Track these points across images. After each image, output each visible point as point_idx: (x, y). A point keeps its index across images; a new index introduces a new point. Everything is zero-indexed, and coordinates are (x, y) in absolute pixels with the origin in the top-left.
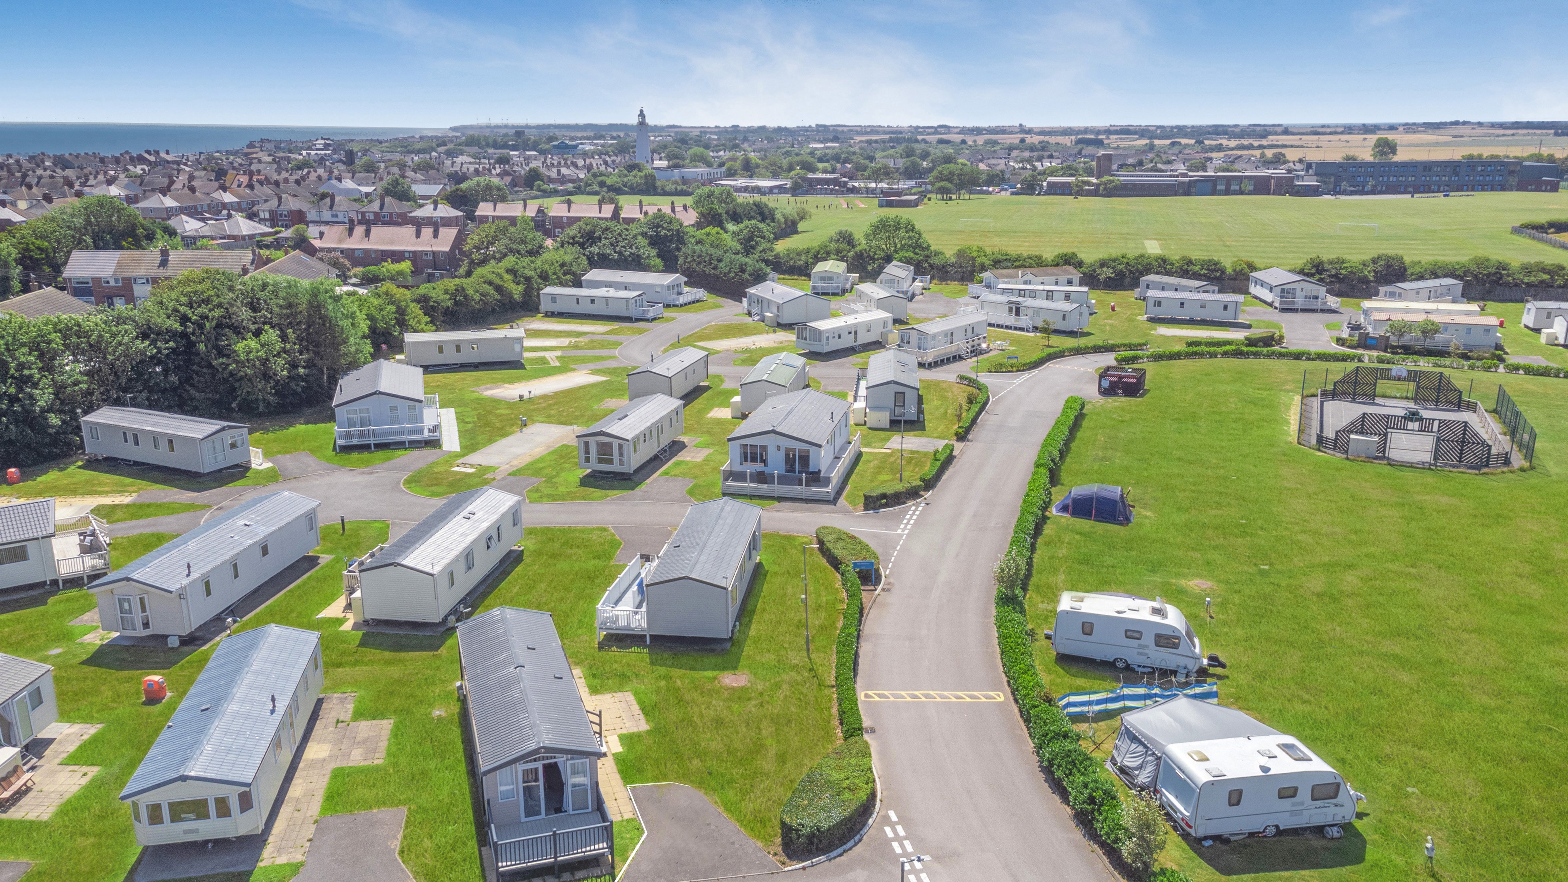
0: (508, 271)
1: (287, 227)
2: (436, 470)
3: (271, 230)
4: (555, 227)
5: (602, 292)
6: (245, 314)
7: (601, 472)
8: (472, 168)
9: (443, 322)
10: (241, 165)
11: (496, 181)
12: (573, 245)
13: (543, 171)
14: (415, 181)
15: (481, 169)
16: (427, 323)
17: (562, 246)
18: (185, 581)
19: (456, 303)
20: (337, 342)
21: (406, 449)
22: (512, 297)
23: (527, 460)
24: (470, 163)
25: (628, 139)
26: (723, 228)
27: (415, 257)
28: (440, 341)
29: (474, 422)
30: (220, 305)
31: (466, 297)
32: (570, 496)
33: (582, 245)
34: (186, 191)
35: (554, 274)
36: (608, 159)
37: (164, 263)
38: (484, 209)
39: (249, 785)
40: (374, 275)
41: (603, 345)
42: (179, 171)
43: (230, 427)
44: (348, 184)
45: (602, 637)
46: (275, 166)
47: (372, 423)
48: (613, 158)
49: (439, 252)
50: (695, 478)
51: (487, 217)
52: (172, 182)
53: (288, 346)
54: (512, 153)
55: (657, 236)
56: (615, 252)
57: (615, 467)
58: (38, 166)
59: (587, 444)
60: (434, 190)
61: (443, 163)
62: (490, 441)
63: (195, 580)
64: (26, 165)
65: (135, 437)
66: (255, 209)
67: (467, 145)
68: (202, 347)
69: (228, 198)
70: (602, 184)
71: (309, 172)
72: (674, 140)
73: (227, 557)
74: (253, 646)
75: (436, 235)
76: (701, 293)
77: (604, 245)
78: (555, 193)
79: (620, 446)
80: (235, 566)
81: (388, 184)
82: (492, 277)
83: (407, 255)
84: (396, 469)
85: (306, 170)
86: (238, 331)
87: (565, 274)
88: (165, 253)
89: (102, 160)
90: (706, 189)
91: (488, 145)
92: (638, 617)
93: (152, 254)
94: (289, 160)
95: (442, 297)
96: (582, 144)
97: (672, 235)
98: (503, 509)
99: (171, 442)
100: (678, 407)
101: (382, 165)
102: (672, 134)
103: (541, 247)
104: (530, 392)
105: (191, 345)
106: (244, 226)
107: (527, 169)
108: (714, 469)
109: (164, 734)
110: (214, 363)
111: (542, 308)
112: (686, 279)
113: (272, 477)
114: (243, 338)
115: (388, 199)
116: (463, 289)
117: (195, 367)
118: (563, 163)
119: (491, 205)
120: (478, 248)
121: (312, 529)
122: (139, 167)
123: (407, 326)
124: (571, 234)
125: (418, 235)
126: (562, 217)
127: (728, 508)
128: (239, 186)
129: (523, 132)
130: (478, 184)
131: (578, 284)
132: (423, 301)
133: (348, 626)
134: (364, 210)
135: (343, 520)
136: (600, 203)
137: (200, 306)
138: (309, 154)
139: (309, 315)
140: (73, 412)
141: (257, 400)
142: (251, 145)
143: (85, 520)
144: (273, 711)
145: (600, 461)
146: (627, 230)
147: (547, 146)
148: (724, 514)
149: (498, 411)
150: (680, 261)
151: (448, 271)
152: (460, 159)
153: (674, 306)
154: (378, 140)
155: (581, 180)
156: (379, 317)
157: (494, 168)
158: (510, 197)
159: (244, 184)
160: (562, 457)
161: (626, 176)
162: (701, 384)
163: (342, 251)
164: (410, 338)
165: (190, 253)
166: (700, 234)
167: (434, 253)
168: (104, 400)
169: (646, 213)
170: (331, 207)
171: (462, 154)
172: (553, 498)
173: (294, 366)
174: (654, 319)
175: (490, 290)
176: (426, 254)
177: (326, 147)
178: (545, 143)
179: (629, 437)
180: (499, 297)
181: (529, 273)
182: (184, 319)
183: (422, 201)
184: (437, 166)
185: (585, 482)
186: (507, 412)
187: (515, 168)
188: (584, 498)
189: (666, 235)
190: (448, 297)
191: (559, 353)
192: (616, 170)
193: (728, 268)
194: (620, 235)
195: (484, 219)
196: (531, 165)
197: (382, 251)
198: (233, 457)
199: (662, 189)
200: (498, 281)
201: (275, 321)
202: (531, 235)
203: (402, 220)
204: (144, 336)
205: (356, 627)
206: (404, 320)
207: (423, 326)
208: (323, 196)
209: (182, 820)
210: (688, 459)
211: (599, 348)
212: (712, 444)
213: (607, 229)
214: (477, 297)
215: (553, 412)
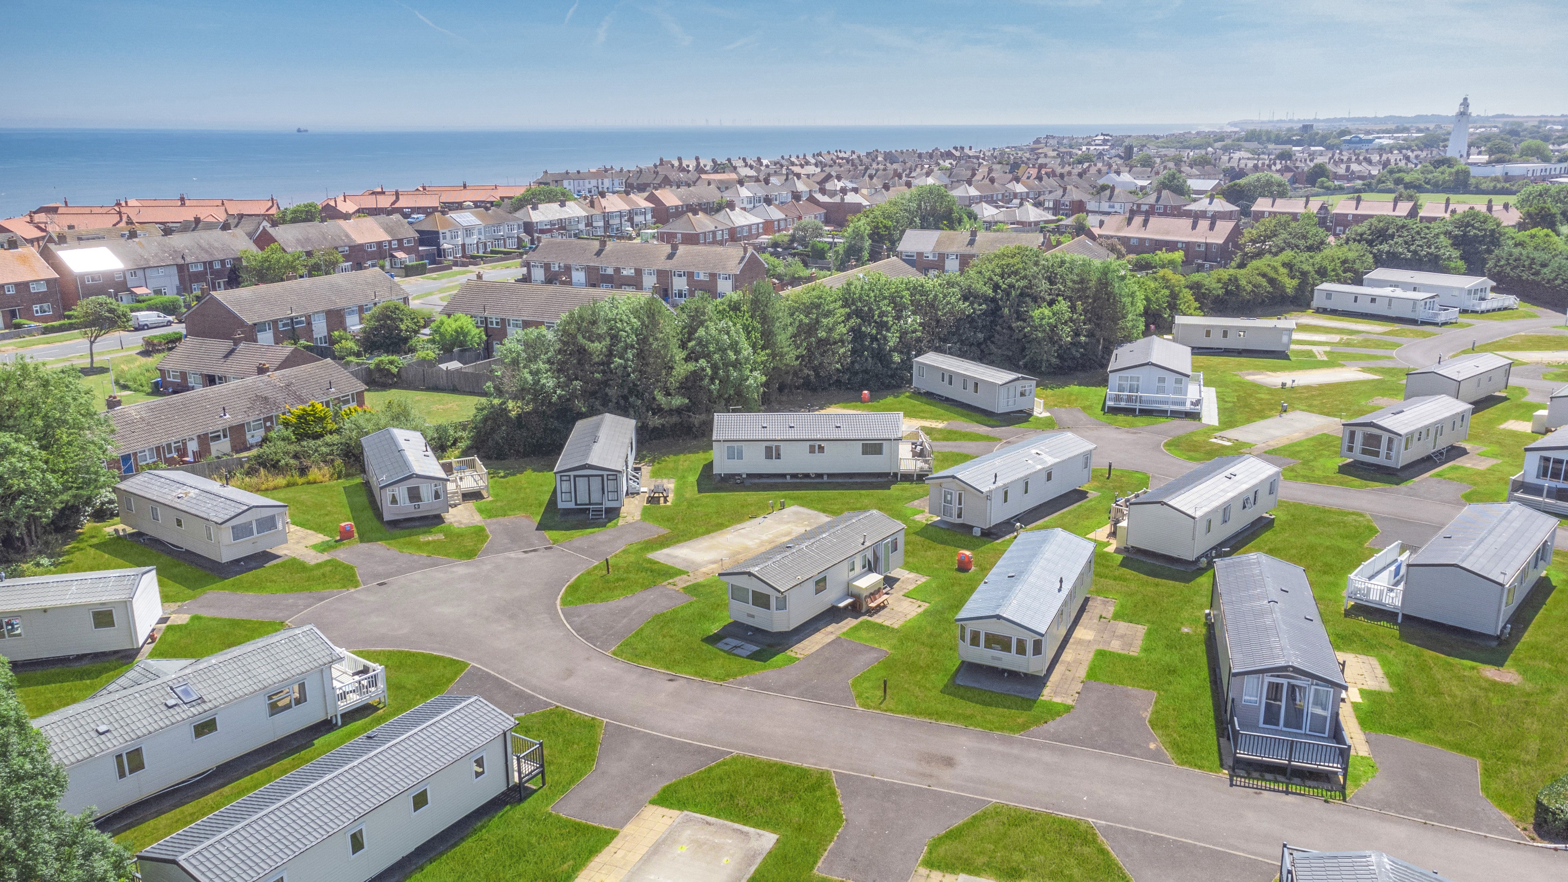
0: (1284, 265)
1: (1068, 216)
2: (1195, 439)
3: (1054, 218)
4: (1337, 225)
5: (1387, 291)
6: (1044, 285)
7: (1362, 463)
8: (1250, 164)
9: (1211, 309)
10: (1029, 159)
11: (1277, 177)
12: (1359, 242)
13: (1330, 167)
14: (1190, 176)
15: (1260, 165)
16: (1196, 309)
17: (1347, 243)
18: (993, 487)
19: (1227, 292)
20: (1117, 316)
21: (1167, 417)
22: (1284, 291)
23: (1285, 442)
24: (1249, 159)
25: (1439, 132)
26: (1554, 231)
27: (1188, 247)
28: (1209, 326)
29: (1233, 402)
30: (1025, 277)
31: (1238, 287)
32: (1327, 480)
33: (1370, 243)
34: (987, 181)
35: (1333, 270)
36: (1409, 153)
37: (971, 242)
38: (1262, 205)
39: (1042, 635)
40: (1147, 263)
41: (1378, 345)
42: (980, 164)
43: (1024, 378)
44: (1126, 177)
45: (1349, 607)
46: (1059, 160)
47: (1140, 390)
48: (1416, 153)
49: (1213, 244)
50: (1475, 484)
51: (1263, 213)
52: (974, 175)
53: (1075, 316)
54: (1294, 148)
55: (1465, 235)
56: (1409, 251)
57: (1381, 460)
58: (873, 160)
59: (1352, 434)
60: (1209, 184)
61: (1220, 159)
62: (1249, 420)
63: (999, 487)
64: (865, 160)
65: (951, 377)
66: (1041, 198)
67: (1246, 140)
68: (1006, 311)
69: (1020, 188)
70: (1398, 181)
71: (1090, 166)
72: (1501, 132)
73: (1022, 475)
74: (1044, 541)
75: (1212, 227)
76: (1510, 300)
77: (1396, 243)
78: (1340, 190)
79: (1390, 441)
80: (1027, 483)
81: (1165, 178)
82: (1268, 270)
83: (1180, 245)
84: (1159, 433)
85: (1086, 165)
86: (1036, 300)
87: (1345, 272)
88: (974, 234)
89: (920, 156)
90: (1539, 187)
91: (1269, 140)
92: (1392, 594)
93: (962, 235)
94: (1071, 155)
95: (1214, 285)
96: (1379, 138)
97: (1484, 236)
98: (1263, 476)
99: (976, 384)
100: (1465, 411)
101: (1158, 160)
102: (1500, 125)
103: (1322, 243)
104: (1294, 381)
105: (998, 308)
106: (1033, 214)
107: (1312, 165)
108: (1500, 479)
109: (982, 587)
110: (1014, 325)
111: (1315, 304)
112: (1494, 284)
113: (1051, 425)
114: (1039, 306)
115: (1165, 193)
116: (1236, 279)
117: (998, 328)
118: (1354, 158)
119: (1270, 201)
120: (1254, 242)
121: (1086, 467)
122: (948, 161)
123: (1177, 309)
124: (1360, 230)
125: (1194, 227)
126: (1347, 215)
127: (1516, 513)
128: (1028, 178)
129: (1312, 126)
130: (1258, 180)
131: (1358, 281)
132: (1195, 287)
133: (1111, 549)
134: (1140, 202)
135: (1110, 466)
136: (1396, 201)
137: (1009, 276)
138: (1088, 149)
139: (1097, 291)
140: (908, 353)
141: (1042, 360)
142: (1037, 141)
143: (916, 434)
144: (1060, 590)
145: (1364, 451)
146: (1428, 228)
147: (1337, 141)
148: (1509, 517)
149: (1258, 396)
150: (1490, 264)
151: (1219, 263)
152: (1237, 155)
153: (1473, 312)
154: (1154, 136)
155: (1373, 177)
156: (1154, 299)
157: (1275, 164)
158: (1290, 194)
159: (1034, 176)
160: (1321, 444)
161: (1432, 172)
162: (1497, 394)
163: (1119, 238)
164: (1179, 320)
165: (991, 235)
166: (1523, 235)
167: (1207, 244)
168: (930, 348)
169: (1454, 212)
170: (1110, 198)
171: (1239, 150)
172: (1308, 479)
173: (1077, 334)
174: (1445, 324)
175: (1264, 282)
176: (1199, 246)
177: (1105, 142)
178: (1335, 137)
179: (1402, 432)
180: (1271, 290)
181: (1306, 267)
182: (996, 287)
183: (1194, 196)
184: (1213, 161)
185: (1344, 470)
186: (1267, 397)
187: (1298, 164)
188: (1341, 484)
189: (1476, 236)
190: (1220, 285)
191: (1328, 349)
192: (1419, 166)
193: (1554, 275)
194: (1418, 233)
195: (1260, 215)
196: (1315, 161)
197: (1157, 240)
198: (1021, 404)
199: (1476, 187)
200: (1272, 274)
201: (1068, 293)
202: (1314, 230)
203: (1177, 212)
204: (965, 298)
205: (1118, 551)
206: (1175, 304)
207: (1192, 311)
208: (1104, 188)
209: (992, 648)
210: (1469, 465)
211: (1375, 348)
212: (1502, 456)
213: (1403, 227)
214: (1249, 288)
215: (1315, 403)
